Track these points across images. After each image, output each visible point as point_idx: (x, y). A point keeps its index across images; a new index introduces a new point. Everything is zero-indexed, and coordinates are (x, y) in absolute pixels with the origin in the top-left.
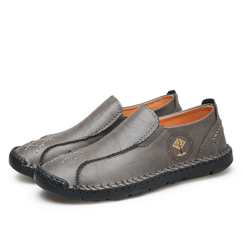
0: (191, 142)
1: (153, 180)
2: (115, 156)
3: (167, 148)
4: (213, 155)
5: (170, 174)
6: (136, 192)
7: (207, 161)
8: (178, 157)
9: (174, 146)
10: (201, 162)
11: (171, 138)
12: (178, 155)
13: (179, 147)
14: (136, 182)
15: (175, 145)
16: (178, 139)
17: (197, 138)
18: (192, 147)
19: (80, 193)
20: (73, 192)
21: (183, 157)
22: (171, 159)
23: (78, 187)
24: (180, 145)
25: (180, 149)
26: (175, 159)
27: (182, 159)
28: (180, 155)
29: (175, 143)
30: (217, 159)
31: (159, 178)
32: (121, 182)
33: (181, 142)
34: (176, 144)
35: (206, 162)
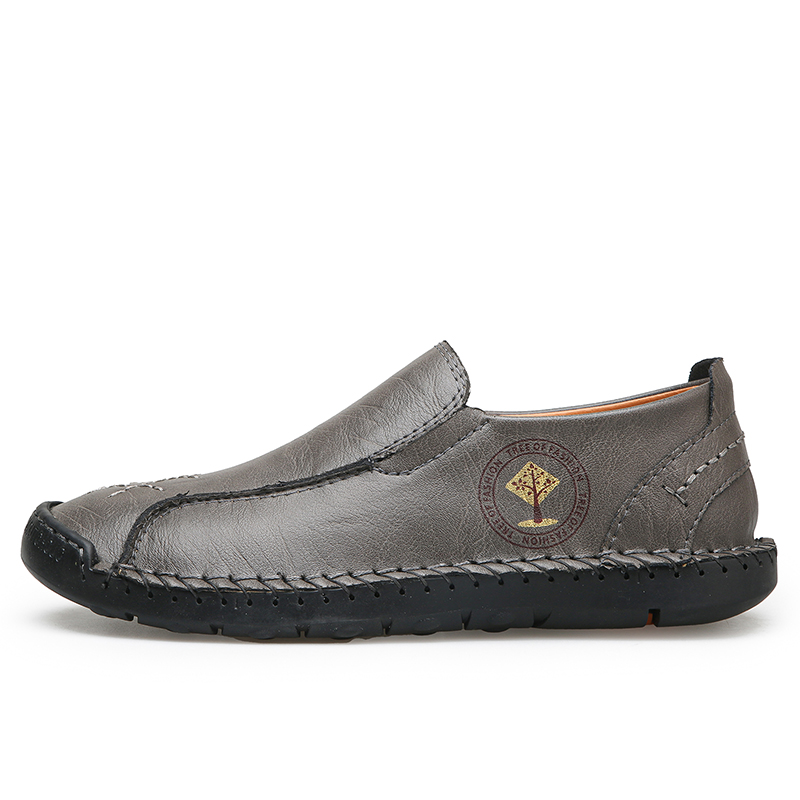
0: (583, 485)
1: (402, 592)
2: (288, 492)
3: (483, 491)
4: (672, 552)
5: (477, 585)
6: (324, 622)
7: (637, 565)
8: (520, 530)
9: (510, 486)
10: (610, 565)
11: (504, 457)
12: (520, 524)
13: (529, 494)
14: (331, 585)
15: (514, 483)
16: (532, 466)
17: (609, 474)
18: (583, 502)
19: (128, 592)
20: (106, 584)
21: (541, 534)
22: (490, 533)
23: (125, 568)
24: (534, 489)
25: (532, 503)
26: (506, 536)
27: (535, 541)
28: (531, 523)
29: (516, 479)
30: (681, 564)
31: (427, 590)
32: (277, 577)
33: (542, 480)
34: (520, 481)
35: (631, 565)
